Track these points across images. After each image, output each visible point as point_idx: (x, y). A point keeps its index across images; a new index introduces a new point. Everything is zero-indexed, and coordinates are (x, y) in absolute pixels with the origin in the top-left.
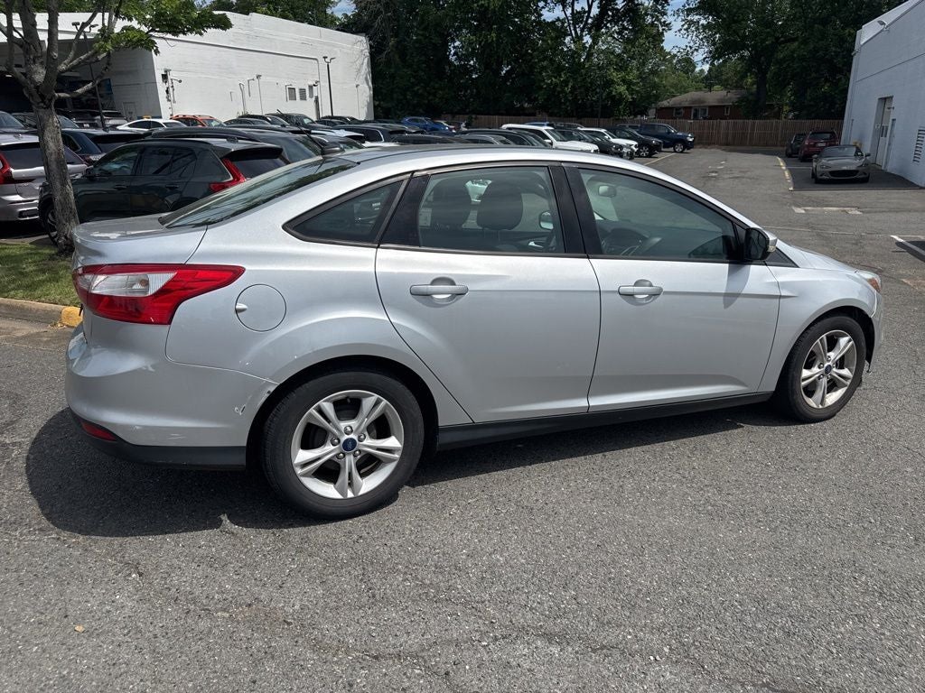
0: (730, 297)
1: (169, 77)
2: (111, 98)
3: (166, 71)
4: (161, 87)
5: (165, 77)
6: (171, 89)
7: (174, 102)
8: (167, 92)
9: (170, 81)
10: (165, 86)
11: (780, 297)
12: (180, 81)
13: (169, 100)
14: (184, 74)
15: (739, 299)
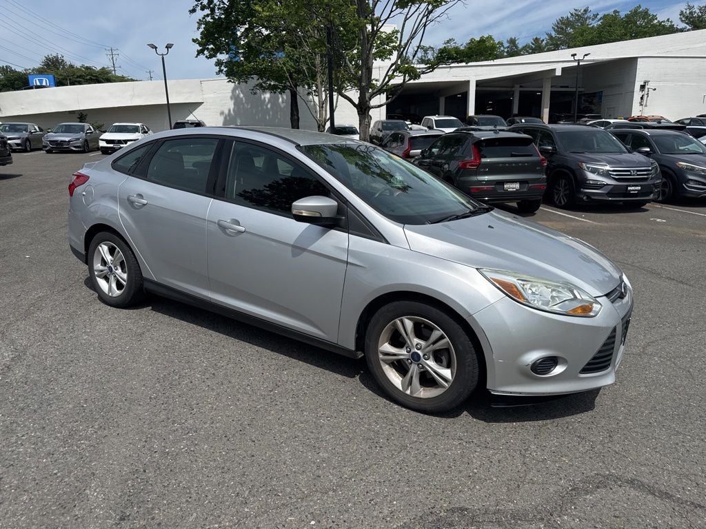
0: (298, 249)
1: (647, 87)
2: (600, 105)
3: (645, 83)
4: (637, 94)
5: (643, 87)
6: (646, 96)
7: (646, 106)
8: (642, 98)
9: (646, 90)
10: (641, 94)
11: (347, 263)
12: (655, 89)
13: (641, 105)
14: (661, 84)
15: (305, 253)
